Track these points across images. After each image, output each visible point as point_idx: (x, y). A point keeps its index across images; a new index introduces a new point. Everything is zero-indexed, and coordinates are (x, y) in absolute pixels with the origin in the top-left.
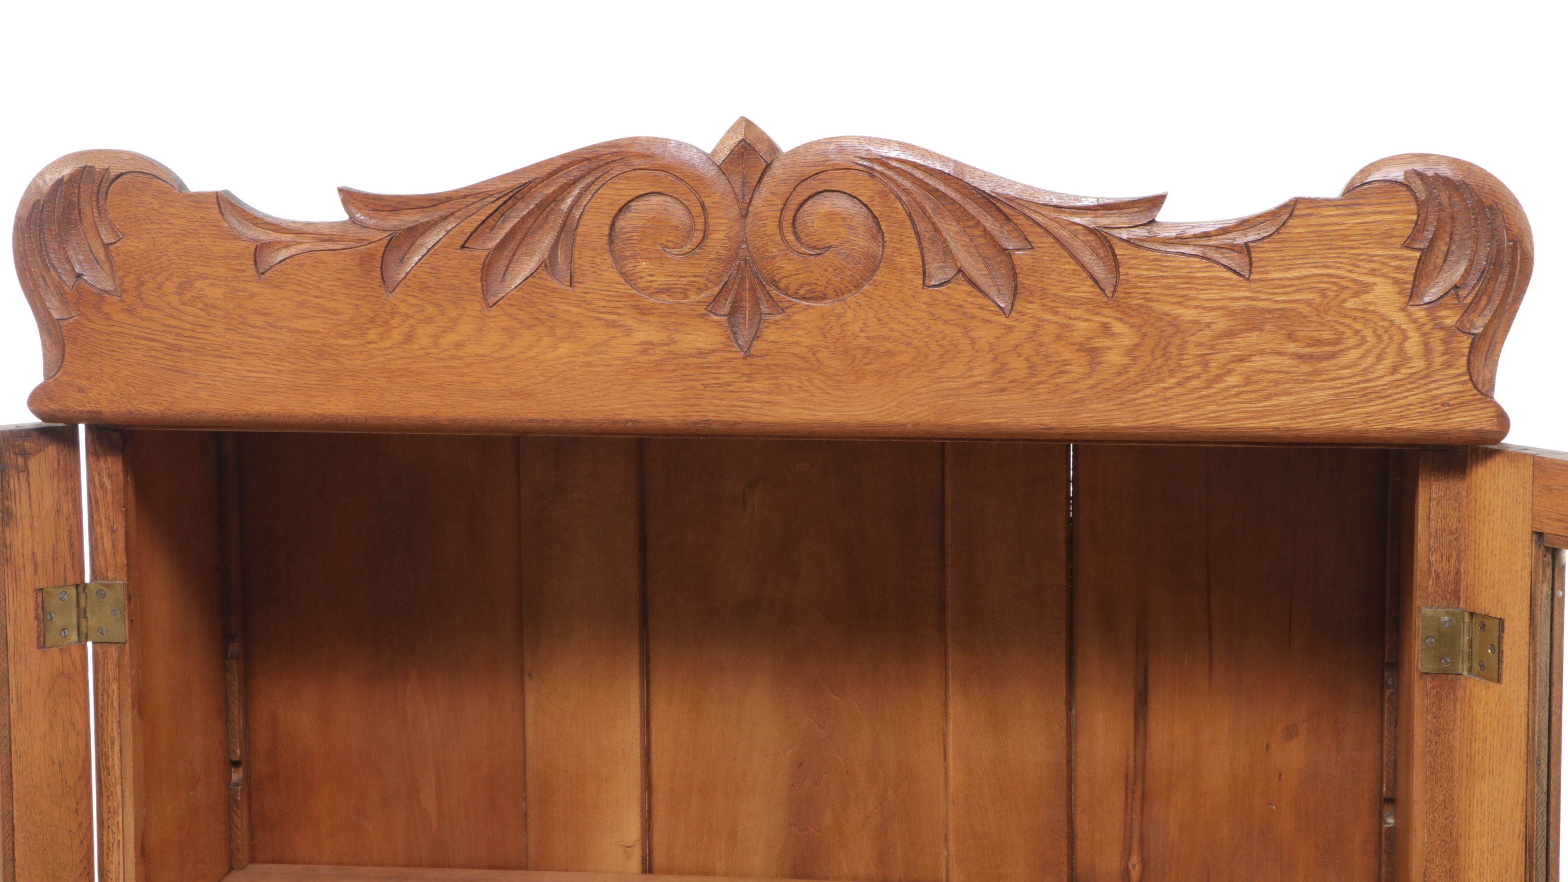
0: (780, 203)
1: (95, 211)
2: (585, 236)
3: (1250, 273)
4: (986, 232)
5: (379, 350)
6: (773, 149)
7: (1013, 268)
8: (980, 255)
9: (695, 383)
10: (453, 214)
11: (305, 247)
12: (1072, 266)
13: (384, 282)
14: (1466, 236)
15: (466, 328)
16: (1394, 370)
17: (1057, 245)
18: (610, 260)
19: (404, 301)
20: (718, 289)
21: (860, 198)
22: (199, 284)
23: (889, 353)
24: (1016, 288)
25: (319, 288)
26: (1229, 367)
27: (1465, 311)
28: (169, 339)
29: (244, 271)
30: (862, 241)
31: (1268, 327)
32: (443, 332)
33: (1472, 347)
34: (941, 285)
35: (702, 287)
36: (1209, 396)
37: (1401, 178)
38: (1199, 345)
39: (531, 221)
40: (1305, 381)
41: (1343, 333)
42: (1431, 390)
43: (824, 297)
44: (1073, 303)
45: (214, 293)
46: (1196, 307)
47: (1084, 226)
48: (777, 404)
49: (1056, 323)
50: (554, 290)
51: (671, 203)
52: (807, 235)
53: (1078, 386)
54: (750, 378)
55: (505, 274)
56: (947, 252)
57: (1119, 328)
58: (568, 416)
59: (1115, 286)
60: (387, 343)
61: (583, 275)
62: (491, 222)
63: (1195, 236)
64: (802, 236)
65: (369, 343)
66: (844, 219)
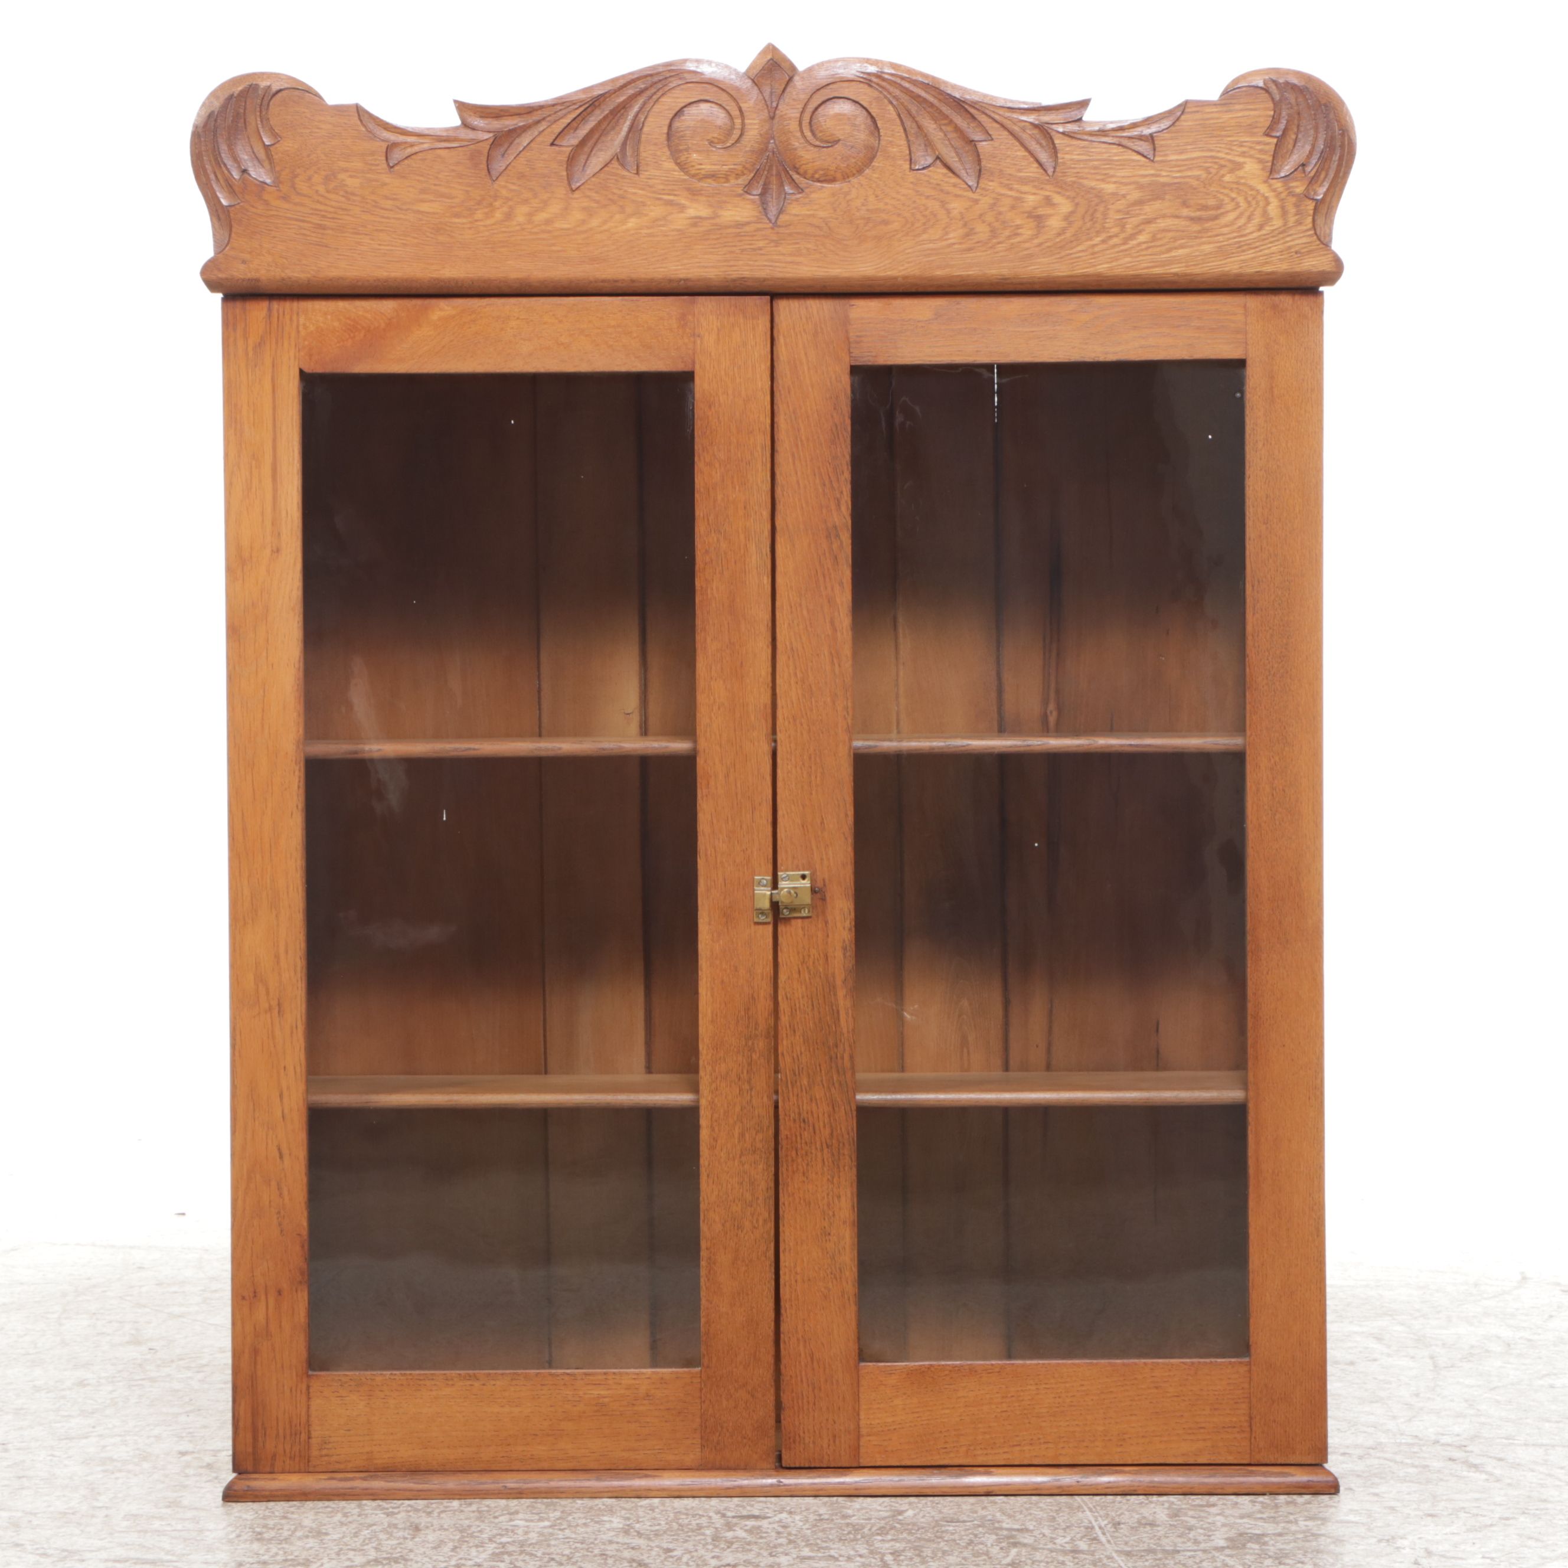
0: (800, 106)
1: (259, 119)
2: (648, 134)
3: (1154, 156)
4: (957, 129)
5: (485, 226)
6: (793, 68)
7: (978, 156)
8: (953, 146)
9: (734, 249)
10: (544, 119)
11: (426, 146)
12: (1022, 153)
13: (489, 172)
14: (1308, 127)
15: (555, 208)
16: (1261, 227)
17: (1011, 137)
18: (668, 153)
19: (505, 187)
20: (752, 175)
21: (862, 102)
22: (341, 176)
23: (886, 223)
24: (980, 171)
25: (437, 178)
26: (1141, 228)
27: (1310, 182)
28: (316, 220)
29: (378, 165)
30: (862, 136)
31: (1167, 197)
32: (536, 211)
33: (1316, 209)
34: (924, 168)
35: (740, 172)
36: (1126, 250)
37: (1261, 84)
38: (1119, 211)
39: (605, 123)
40: (1196, 238)
41: (1223, 200)
42: (1287, 242)
43: (833, 180)
44: (1024, 181)
45: (352, 183)
46: (1115, 183)
47: (1031, 123)
48: (798, 263)
49: (1011, 196)
50: (623, 177)
51: (716, 109)
52: (821, 132)
53: (1027, 245)
54: (777, 243)
55: (584, 166)
56: (929, 144)
57: (1057, 199)
58: (634, 276)
59: (1055, 168)
60: (489, 222)
61: (647, 165)
62: (574, 124)
63: (1114, 130)
64: (817, 132)
65: (477, 221)
66: (849, 119)
